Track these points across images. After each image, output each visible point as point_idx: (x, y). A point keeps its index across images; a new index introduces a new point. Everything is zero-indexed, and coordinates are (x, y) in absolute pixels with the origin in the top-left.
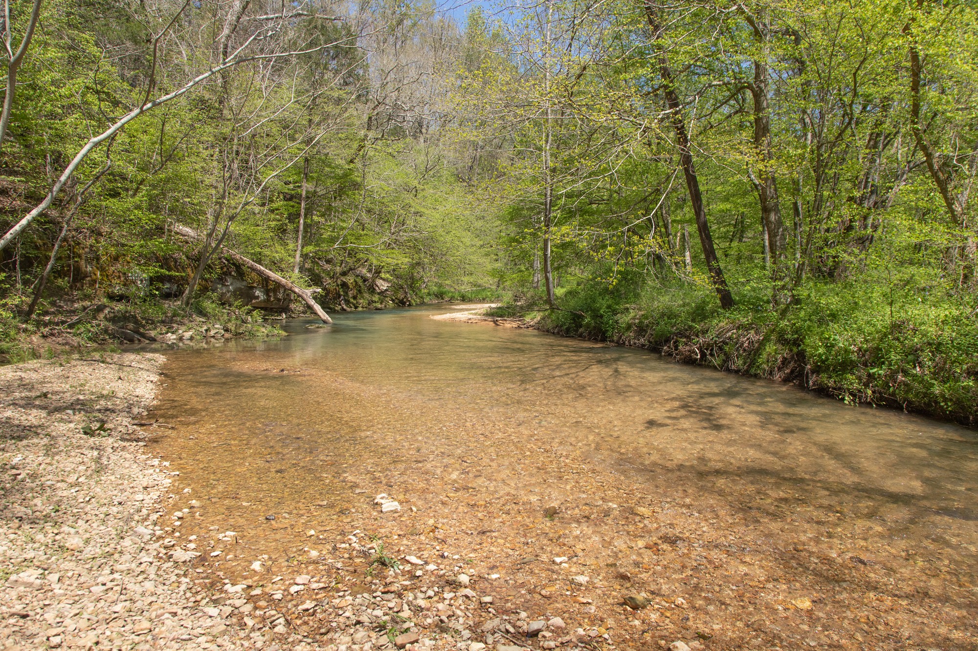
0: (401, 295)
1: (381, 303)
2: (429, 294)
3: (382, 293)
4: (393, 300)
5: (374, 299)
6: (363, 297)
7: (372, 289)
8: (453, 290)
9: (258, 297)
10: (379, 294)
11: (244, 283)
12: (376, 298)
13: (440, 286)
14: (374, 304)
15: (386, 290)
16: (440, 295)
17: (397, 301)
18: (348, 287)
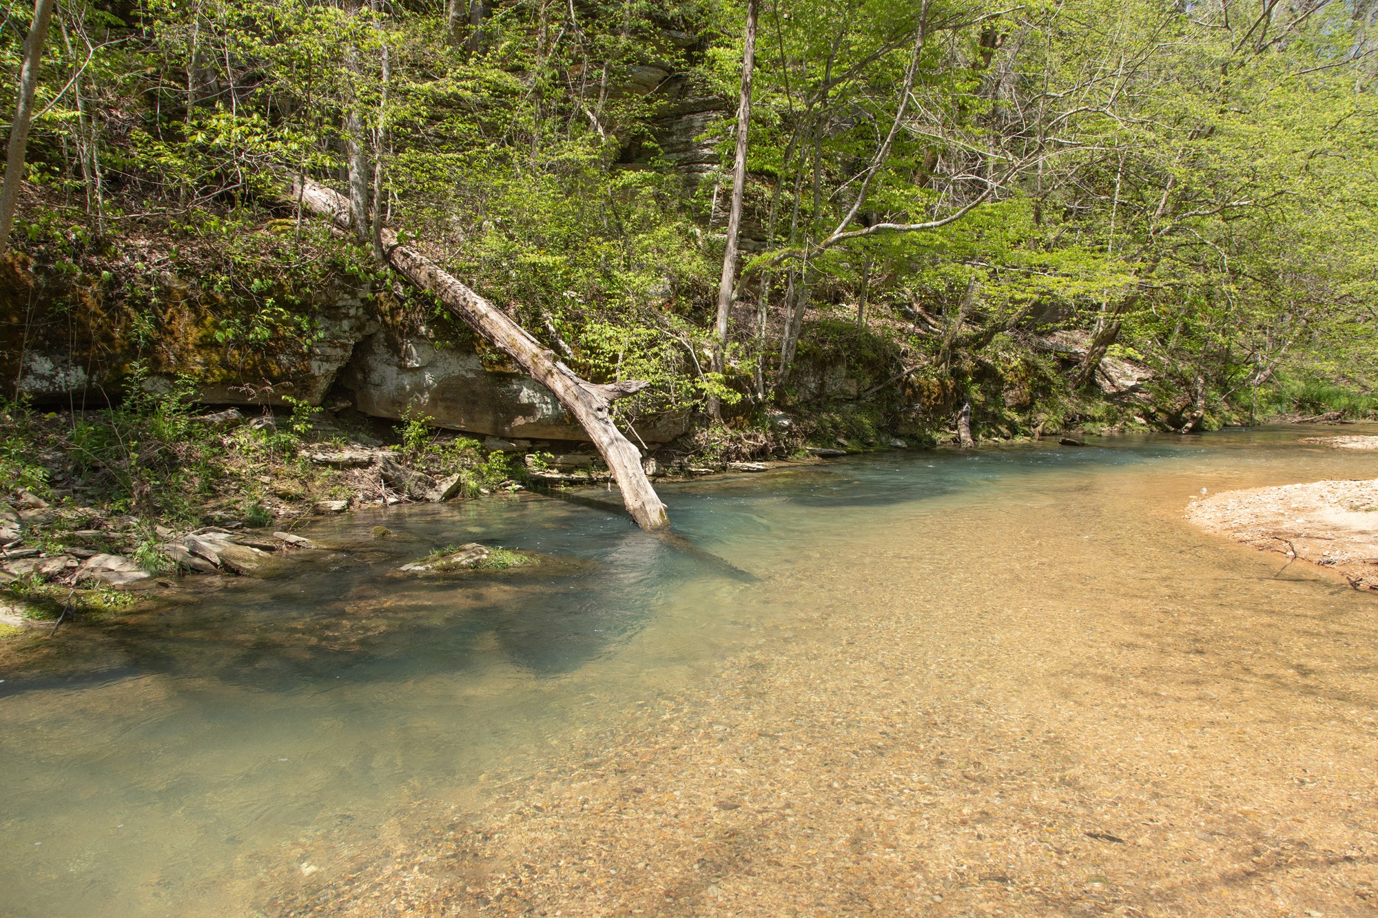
0: (1175, 403)
1: (1112, 423)
2: (1278, 399)
3: (1121, 398)
4: (1148, 416)
5: (1090, 410)
6: (1053, 406)
7: (1089, 387)
8: (1354, 389)
9: (529, 409)
10: (1108, 398)
11: (473, 362)
12: (1098, 408)
13: (1310, 377)
14: (1089, 426)
15: (1134, 389)
16: (1310, 403)
17: (1161, 417)
18: (1000, 380)
